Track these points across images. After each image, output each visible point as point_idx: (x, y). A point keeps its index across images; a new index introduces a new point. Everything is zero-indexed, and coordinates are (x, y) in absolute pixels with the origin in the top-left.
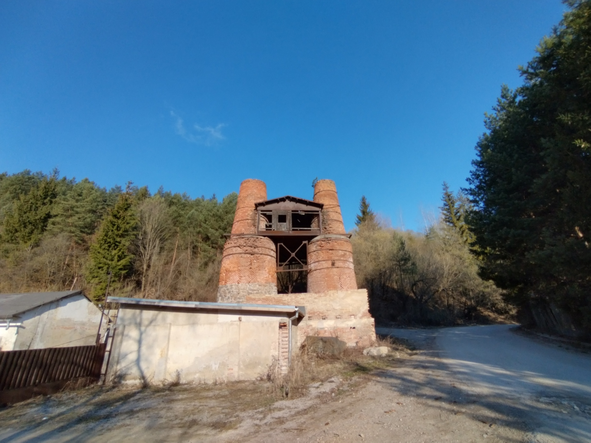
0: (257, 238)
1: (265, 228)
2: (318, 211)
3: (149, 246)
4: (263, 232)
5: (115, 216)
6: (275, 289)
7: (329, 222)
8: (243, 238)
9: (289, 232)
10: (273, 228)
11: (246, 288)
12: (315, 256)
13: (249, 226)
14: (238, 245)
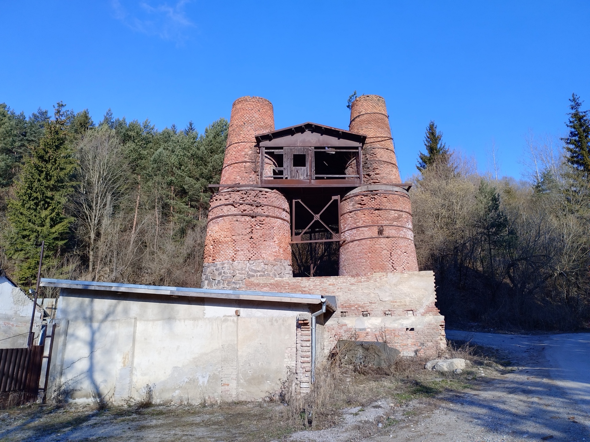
0: (261, 191)
1: (272, 175)
2: (357, 148)
3: (97, 204)
4: (269, 182)
5: (41, 158)
6: (289, 270)
7: (375, 165)
8: (238, 191)
9: (310, 182)
10: (284, 176)
11: (246, 268)
12: (352, 219)
13: (247, 172)
14: (231, 201)
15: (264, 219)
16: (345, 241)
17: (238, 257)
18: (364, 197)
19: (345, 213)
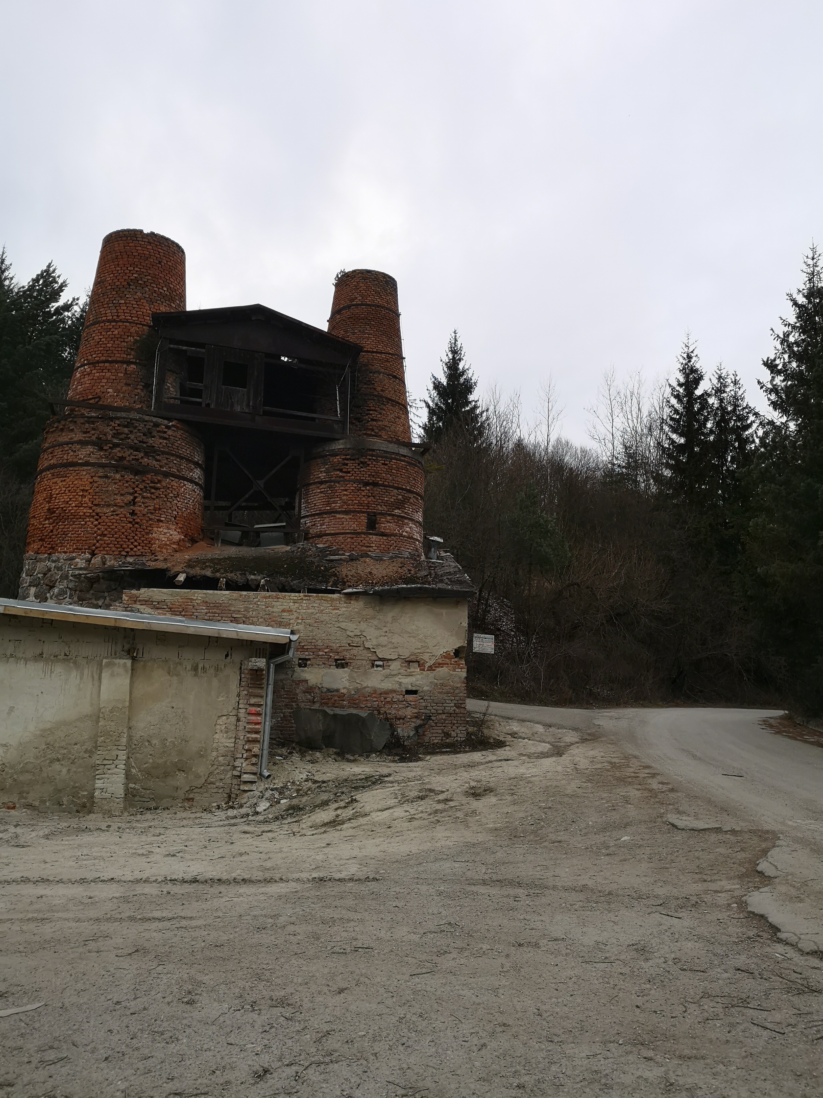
0: (156, 425)
1: (178, 395)
4: (173, 408)
7: (371, 404)
8: (111, 419)
9: (254, 419)
10: (204, 400)
12: (322, 495)
13: (130, 382)
14: (94, 438)
15: (159, 478)
16: (307, 533)
17: (104, 548)
18: (347, 459)
19: (311, 484)
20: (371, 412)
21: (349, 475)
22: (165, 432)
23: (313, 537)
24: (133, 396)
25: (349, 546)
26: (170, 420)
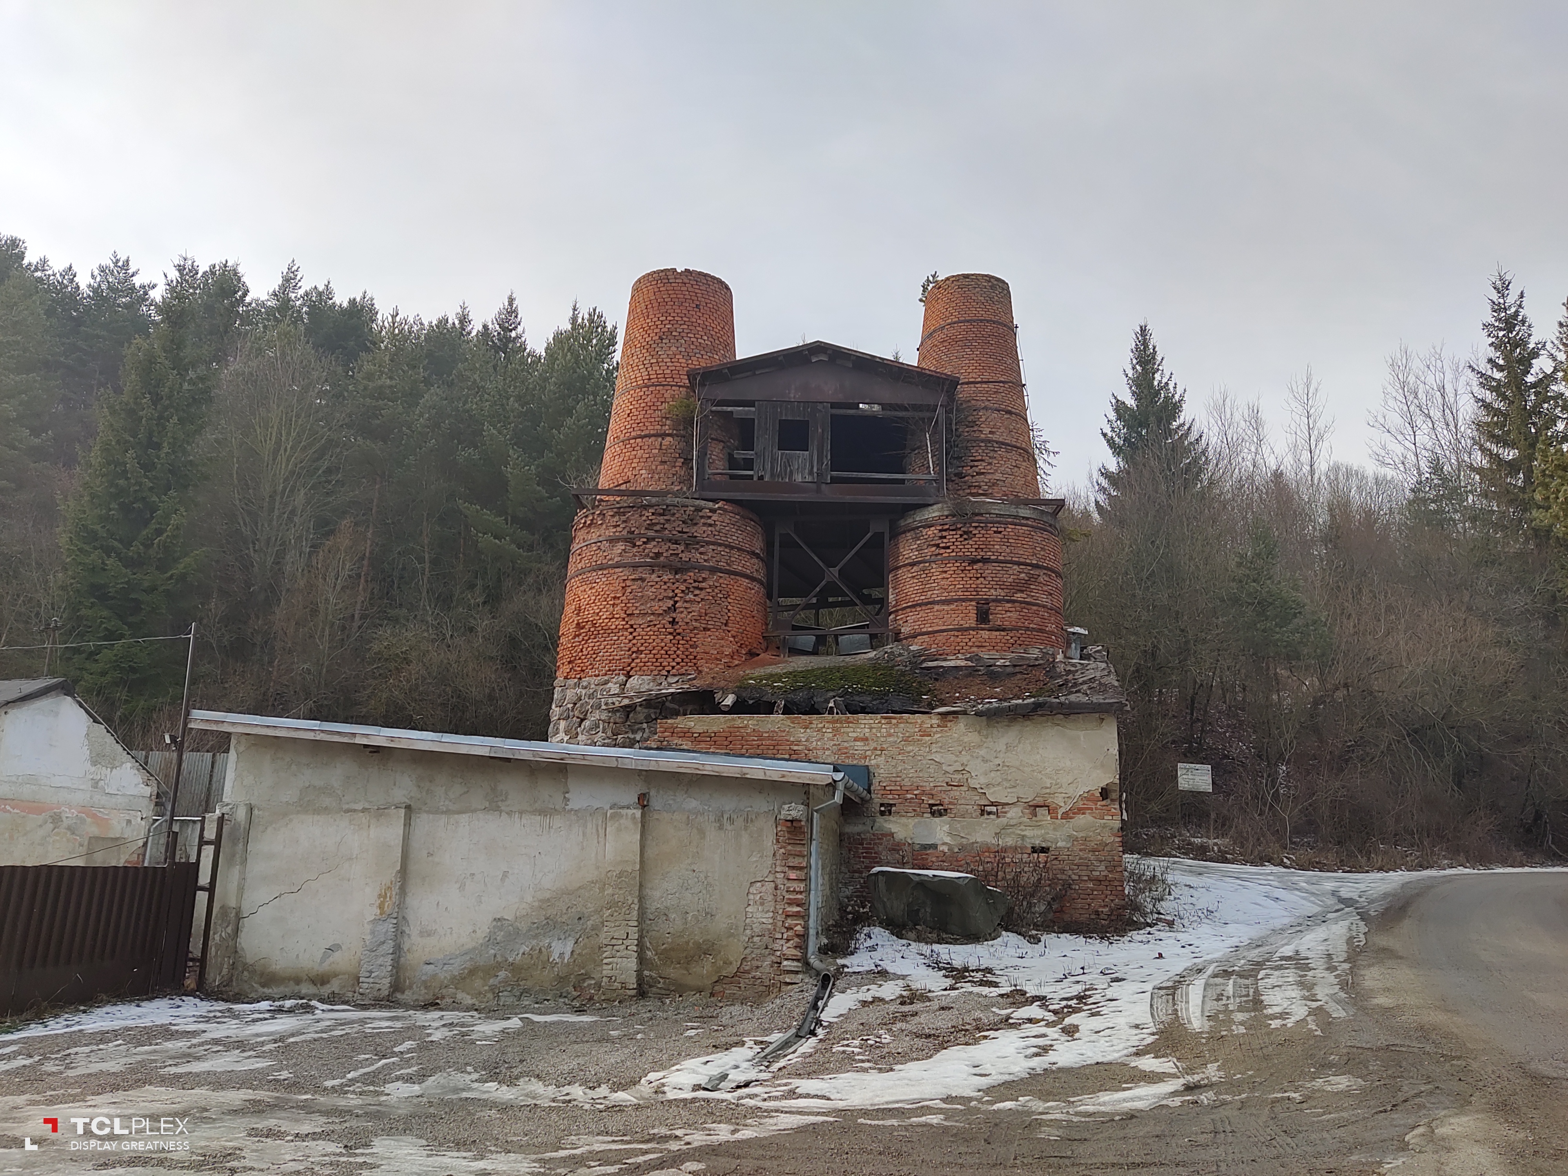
1: (726, 469)
2: (934, 408)
4: (720, 485)
7: (976, 452)
10: (756, 473)
12: (916, 581)
13: (667, 459)
14: (625, 533)
15: (703, 575)
16: (898, 633)
17: (641, 667)
18: (945, 530)
19: (900, 567)
20: (976, 464)
21: (948, 551)
22: (710, 517)
23: (906, 638)
24: (670, 476)
25: (953, 647)
26: (715, 501)
